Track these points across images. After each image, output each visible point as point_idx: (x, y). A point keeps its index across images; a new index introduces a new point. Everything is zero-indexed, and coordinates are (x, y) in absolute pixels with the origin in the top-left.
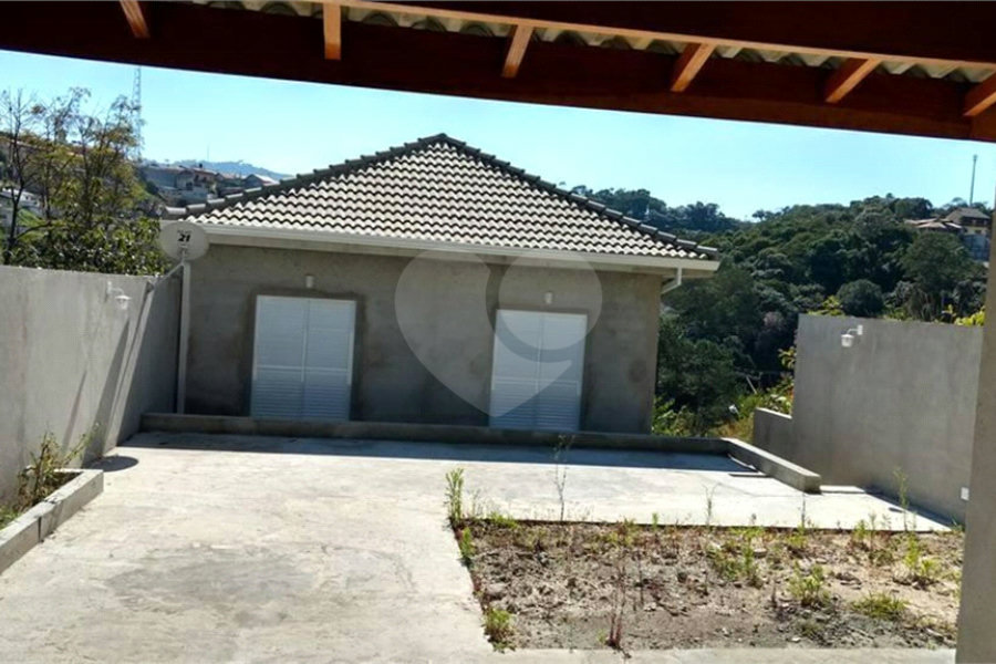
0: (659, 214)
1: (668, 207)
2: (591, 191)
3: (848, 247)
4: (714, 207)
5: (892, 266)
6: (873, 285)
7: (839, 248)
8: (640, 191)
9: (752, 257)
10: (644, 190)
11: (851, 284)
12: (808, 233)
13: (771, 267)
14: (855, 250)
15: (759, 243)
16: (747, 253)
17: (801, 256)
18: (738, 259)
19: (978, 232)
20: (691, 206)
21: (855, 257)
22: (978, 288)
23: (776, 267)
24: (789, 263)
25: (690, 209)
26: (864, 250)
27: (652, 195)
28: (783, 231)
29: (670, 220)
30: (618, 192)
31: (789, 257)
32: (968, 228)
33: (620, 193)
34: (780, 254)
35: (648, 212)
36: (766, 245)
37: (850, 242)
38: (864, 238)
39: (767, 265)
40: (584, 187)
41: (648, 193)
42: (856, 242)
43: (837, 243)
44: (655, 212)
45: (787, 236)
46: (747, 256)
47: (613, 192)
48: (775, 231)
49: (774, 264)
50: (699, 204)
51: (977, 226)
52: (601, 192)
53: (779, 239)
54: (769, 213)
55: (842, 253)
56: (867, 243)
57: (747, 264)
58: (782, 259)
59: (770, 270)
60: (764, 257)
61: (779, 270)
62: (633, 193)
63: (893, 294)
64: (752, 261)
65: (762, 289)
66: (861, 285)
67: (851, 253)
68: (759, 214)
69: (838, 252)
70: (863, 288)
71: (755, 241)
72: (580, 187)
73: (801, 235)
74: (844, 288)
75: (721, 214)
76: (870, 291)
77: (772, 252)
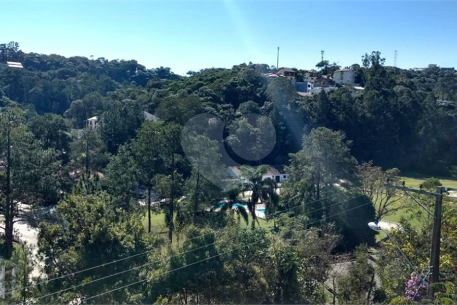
0: (143, 72)
1: (146, 68)
2: (107, 60)
3: (241, 85)
4: (169, 69)
5: (261, 94)
6: (255, 103)
7: (237, 86)
8: (132, 61)
9: (196, 91)
10: (134, 60)
11: (245, 103)
12: (221, 79)
13: (206, 96)
14: (245, 87)
15: (199, 84)
16: (194, 89)
17: (219, 90)
18: (189, 92)
19: (291, 79)
20: (158, 69)
21: (245, 90)
22: (298, 103)
23: (209, 96)
24: (215, 94)
25: (157, 70)
26: (249, 86)
27: (138, 63)
28: (210, 78)
29: (148, 75)
30: (121, 61)
31: (214, 91)
32: (288, 77)
33: (122, 61)
34: (210, 89)
35: (137, 72)
36: (202, 85)
37: (242, 83)
38: (248, 81)
39: (204, 95)
40: (103, 58)
41: (136, 62)
42: (244, 83)
43: (236, 83)
44: (140, 71)
45: (212, 80)
46: (194, 90)
47: (119, 61)
48: (205, 78)
49: (207, 94)
50: (162, 67)
51: (291, 76)
52: (113, 61)
53: (208, 82)
54: (194, 72)
55: (239, 88)
56: (249, 83)
57: (194, 94)
58: (211, 91)
59: (206, 97)
60: (202, 91)
61: (210, 97)
62: (129, 62)
63: (263, 107)
64: (196, 93)
65: (205, 106)
66: (250, 103)
67: (243, 88)
68: (190, 73)
69: (237, 88)
70: (251, 104)
71: (196, 83)
72: (101, 58)
73: (218, 80)
74: (241, 106)
75: (172, 72)
76: (254, 106)
77: (206, 89)
